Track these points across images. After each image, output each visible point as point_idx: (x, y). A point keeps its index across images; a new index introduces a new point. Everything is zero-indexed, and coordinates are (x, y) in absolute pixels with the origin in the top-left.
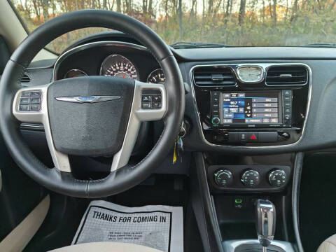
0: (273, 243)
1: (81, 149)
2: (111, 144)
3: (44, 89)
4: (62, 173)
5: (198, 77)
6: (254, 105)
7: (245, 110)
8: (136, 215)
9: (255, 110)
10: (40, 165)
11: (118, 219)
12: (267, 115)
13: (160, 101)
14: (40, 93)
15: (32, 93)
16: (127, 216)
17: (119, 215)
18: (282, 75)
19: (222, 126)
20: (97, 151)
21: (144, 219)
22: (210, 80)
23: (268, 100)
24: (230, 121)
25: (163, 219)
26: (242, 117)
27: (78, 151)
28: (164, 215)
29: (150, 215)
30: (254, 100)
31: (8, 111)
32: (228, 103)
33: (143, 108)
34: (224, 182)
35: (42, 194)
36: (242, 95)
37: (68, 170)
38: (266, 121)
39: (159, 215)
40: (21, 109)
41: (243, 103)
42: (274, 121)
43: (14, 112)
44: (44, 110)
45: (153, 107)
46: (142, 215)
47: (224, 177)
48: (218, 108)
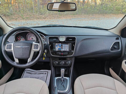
0: (64, 77)
1: (21, 57)
2: (27, 56)
3: (12, 44)
4: (17, 63)
5: (50, 39)
6: (63, 46)
7: (61, 47)
8: (38, 72)
9: (63, 48)
10: (12, 61)
11: (33, 74)
12: (66, 49)
13: (38, 47)
14: (11, 45)
15: (10, 45)
16: (36, 73)
17: (33, 73)
18: (70, 39)
19: (55, 51)
20: (24, 58)
21: (40, 74)
22: (53, 40)
23: (66, 45)
24: (57, 50)
25: (46, 74)
26: (60, 49)
27: (20, 58)
28: (46, 72)
29: (42, 72)
30: (63, 45)
31: (4, 49)
32: (57, 46)
33: (34, 49)
34: (56, 64)
35: (11, 67)
36: (60, 44)
37: (18, 62)
38: (66, 50)
39: (44, 72)
40: (7, 49)
41: (60, 46)
42: (68, 50)
43: (6, 49)
44: (12, 49)
45: (36, 49)
46: (40, 72)
47: (56, 63)
48: (54, 47)
